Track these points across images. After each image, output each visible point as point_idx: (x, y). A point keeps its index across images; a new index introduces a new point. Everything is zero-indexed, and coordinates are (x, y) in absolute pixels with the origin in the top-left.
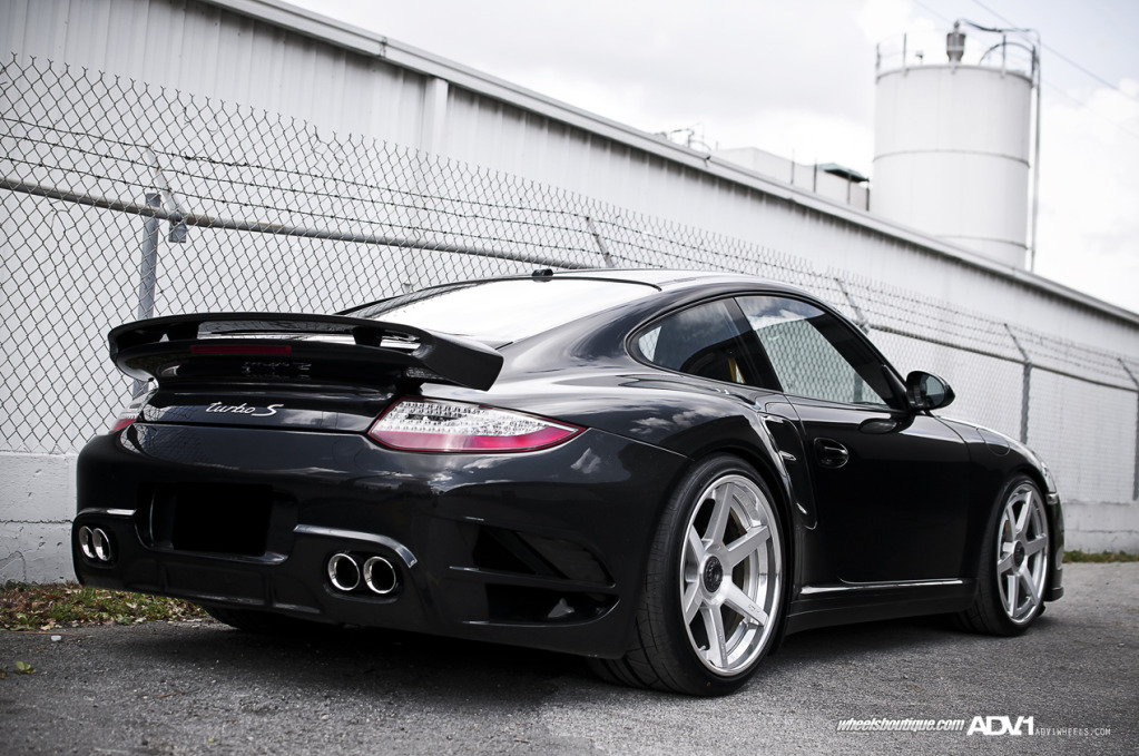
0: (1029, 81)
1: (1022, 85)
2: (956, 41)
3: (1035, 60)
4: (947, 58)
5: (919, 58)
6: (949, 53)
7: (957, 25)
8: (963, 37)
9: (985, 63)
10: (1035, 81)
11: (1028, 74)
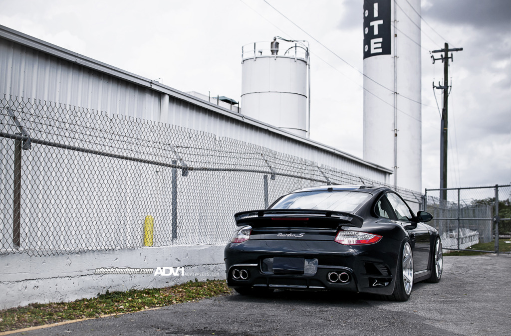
0: (306, 62)
1: (303, 64)
2: (275, 46)
3: (307, 54)
4: (271, 53)
5: (260, 53)
6: (272, 51)
7: (275, 40)
8: (277, 44)
9: (287, 55)
10: (308, 63)
11: (305, 60)
